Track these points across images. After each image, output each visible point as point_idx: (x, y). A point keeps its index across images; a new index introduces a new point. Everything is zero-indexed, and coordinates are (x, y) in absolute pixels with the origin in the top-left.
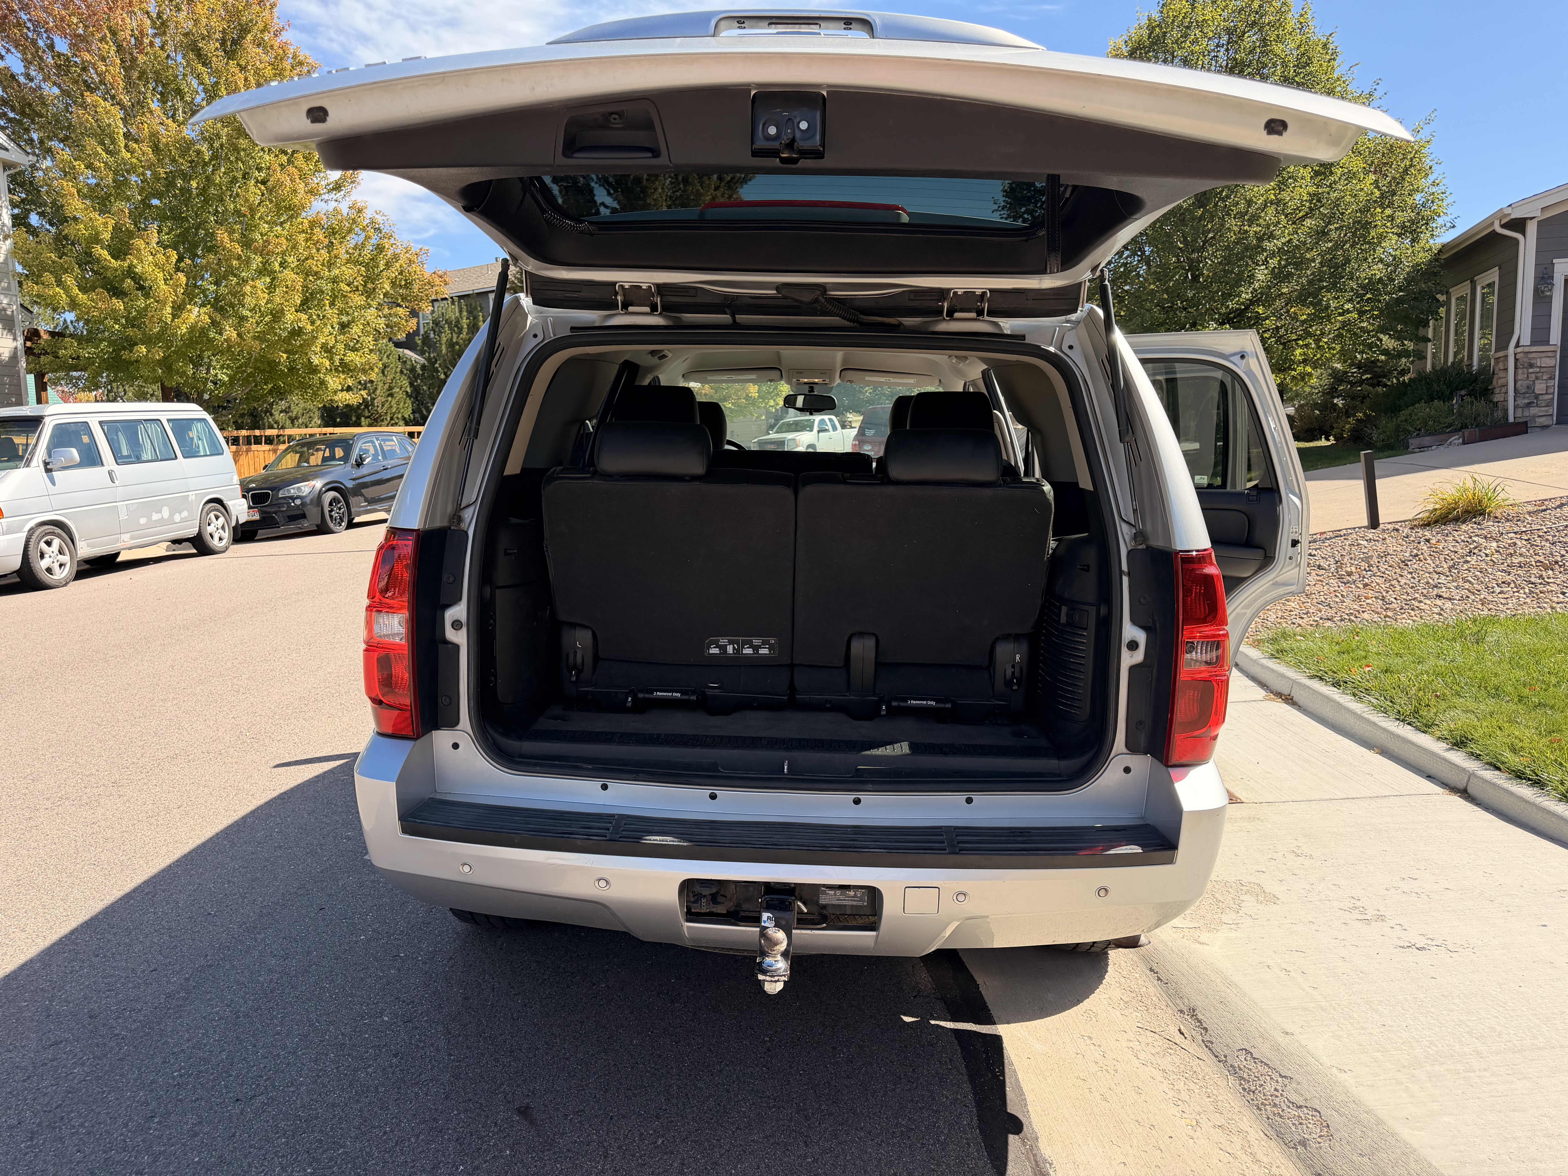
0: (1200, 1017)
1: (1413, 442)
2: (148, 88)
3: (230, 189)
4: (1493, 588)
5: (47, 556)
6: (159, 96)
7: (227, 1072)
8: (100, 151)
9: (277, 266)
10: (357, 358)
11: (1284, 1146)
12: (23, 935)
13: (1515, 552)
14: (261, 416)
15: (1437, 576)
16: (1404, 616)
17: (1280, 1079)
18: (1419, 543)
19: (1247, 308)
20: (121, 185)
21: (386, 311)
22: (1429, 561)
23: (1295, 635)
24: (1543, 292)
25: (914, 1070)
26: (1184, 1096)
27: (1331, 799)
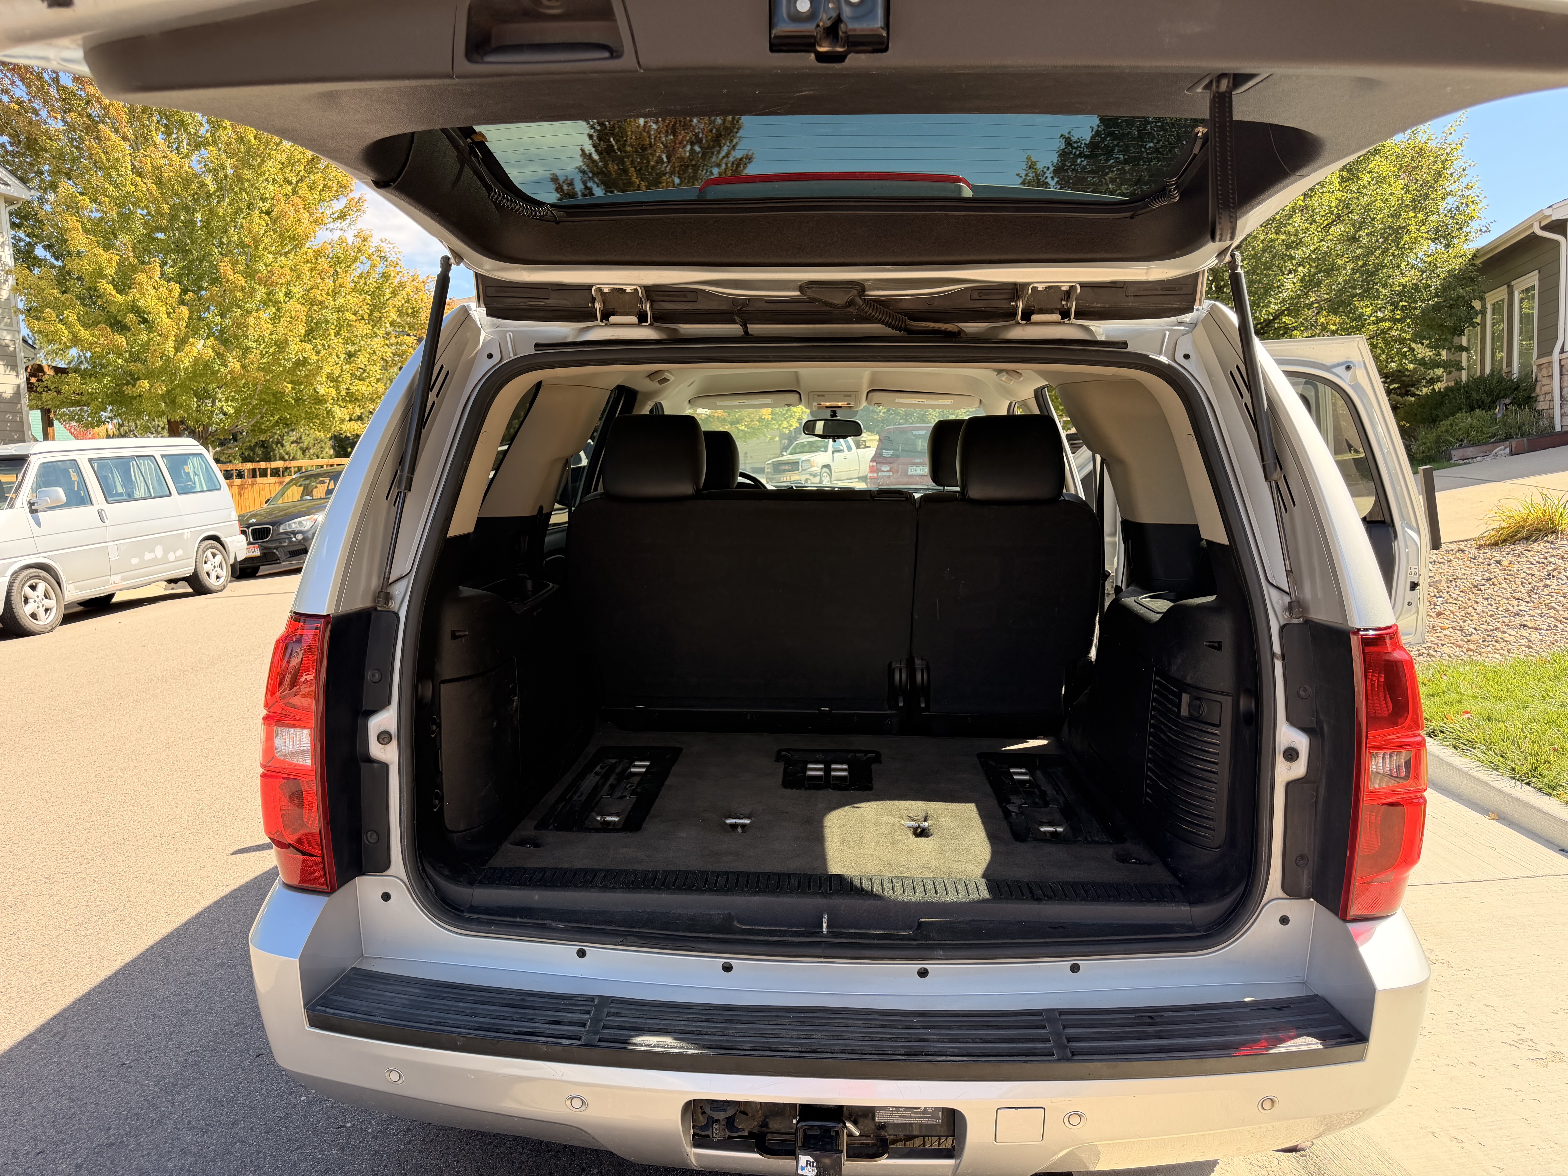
1: (1456, 454)
2: (153, 121)
3: (233, 220)
5: (31, 601)
6: (163, 129)
8: (106, 184)
9: (281, 296)
10: (364, 388)
14: (272, 447)
15: (1516, 602)
16: (1489, 649)
18: (1489, 565)
20: (126, 218)
21: (393, 340)
22: (1504, 585)
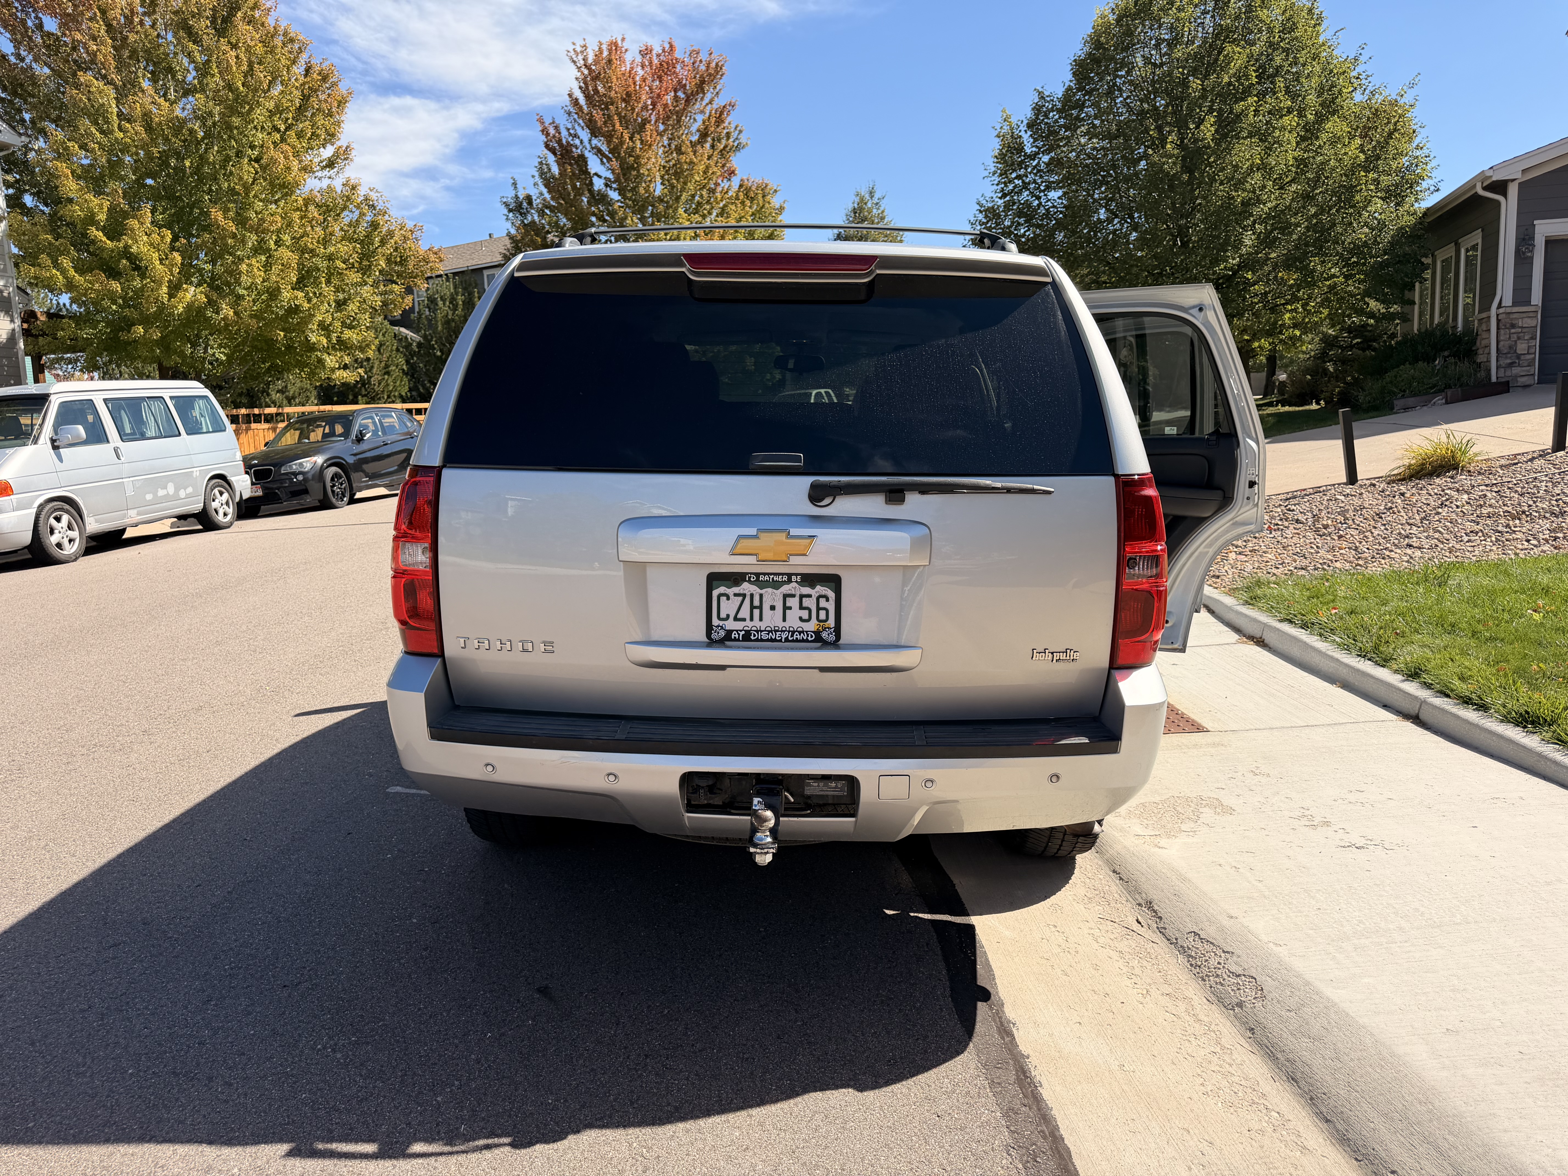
0: (1156, 908)
1: (1398, 403)
2: (140, 67)
3: (224, 167)
4: (1461, 537)
5: (56, 531)
6: (149, 76)
7: (273, 965)
8: (94, 131)
9: (272, 245)
10: (355, 336)
11: (1223, 1009)
12: (74, 859)
13: (1485, 503)
14: (258, 395)
15: (1409, 527)
16: (1375, 564)
17: (1223, 955)
18: (1394, 497)
19: (1235, 273)
20: (114, 166)
21: (382, 288)
22: (1403, 514)
23: (1269, 583)
24: (1524, 253)
25: (894, 952)
26: (1137, 971)
27: (1292, 727)
